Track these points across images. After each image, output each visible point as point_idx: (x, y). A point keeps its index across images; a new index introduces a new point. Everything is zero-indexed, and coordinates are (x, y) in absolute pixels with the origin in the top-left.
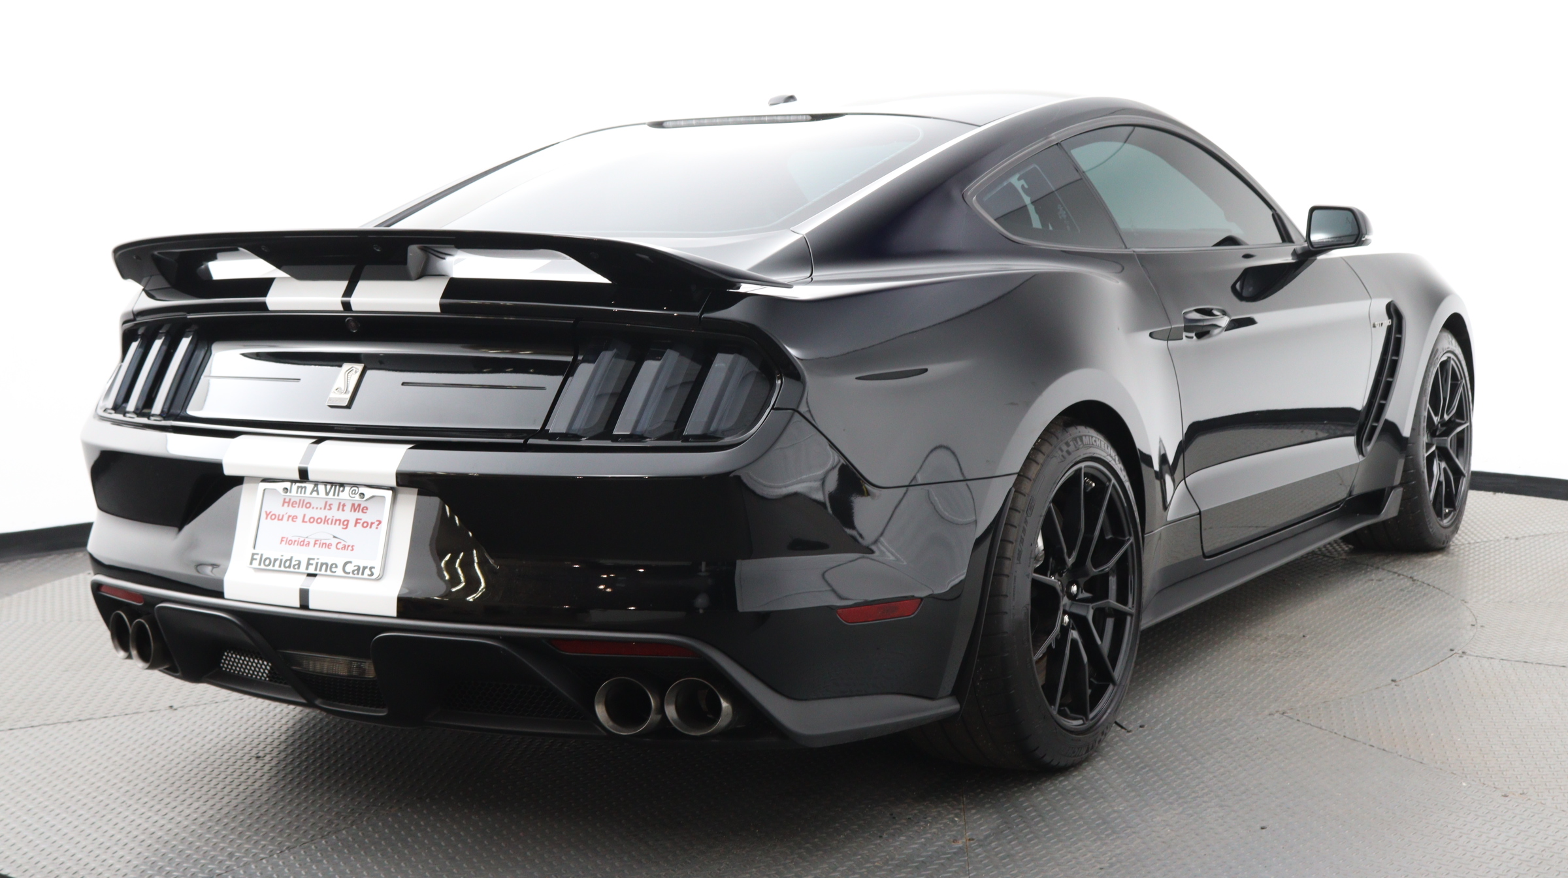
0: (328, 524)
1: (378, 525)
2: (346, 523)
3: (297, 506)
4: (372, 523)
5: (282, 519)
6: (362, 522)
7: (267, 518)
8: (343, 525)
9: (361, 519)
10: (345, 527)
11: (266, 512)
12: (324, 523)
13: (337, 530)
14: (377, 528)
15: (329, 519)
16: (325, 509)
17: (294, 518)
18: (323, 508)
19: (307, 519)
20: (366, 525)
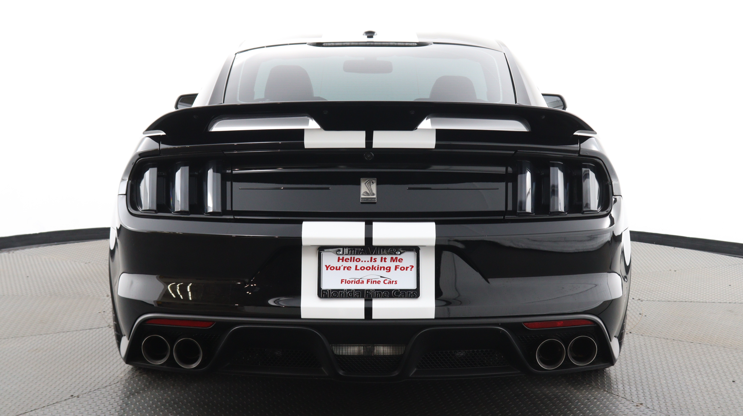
0: (375, 270)
1: (411, 268)
2: (388, 268)
3: (349, 261)
4: (407, 268)
5: (339, 269)
6: (400, 267)
7: (327, 269)
8: (387, 269)
9: (399, 266)
10: (388, 271)
11: (326, 266)
12: (372, 270)
13: (383, 273)
14: (411, 270)
15: (375, 267)
16: (371, 261)
17: (349, 268)
18: (370, 261)
19: (358, 268)
20: (402, 269)
